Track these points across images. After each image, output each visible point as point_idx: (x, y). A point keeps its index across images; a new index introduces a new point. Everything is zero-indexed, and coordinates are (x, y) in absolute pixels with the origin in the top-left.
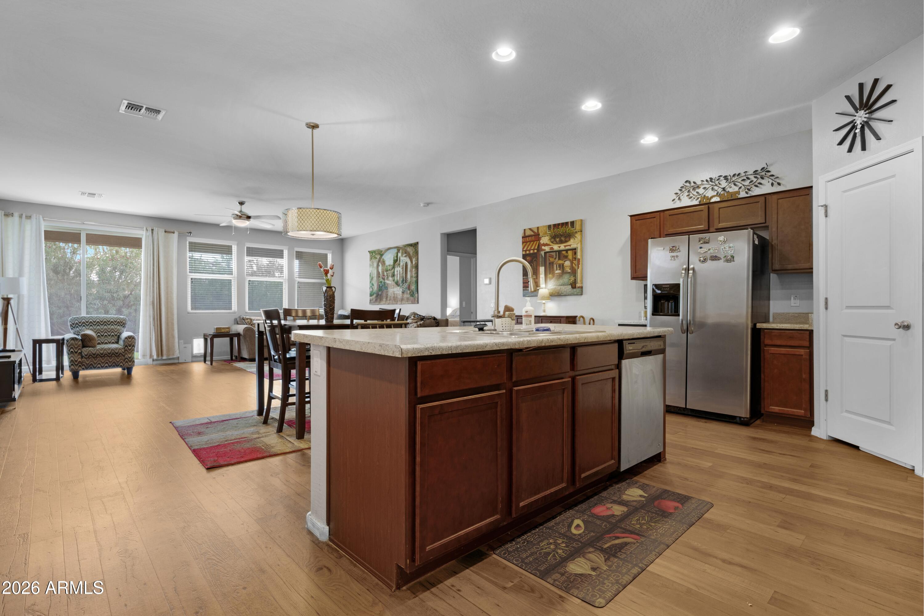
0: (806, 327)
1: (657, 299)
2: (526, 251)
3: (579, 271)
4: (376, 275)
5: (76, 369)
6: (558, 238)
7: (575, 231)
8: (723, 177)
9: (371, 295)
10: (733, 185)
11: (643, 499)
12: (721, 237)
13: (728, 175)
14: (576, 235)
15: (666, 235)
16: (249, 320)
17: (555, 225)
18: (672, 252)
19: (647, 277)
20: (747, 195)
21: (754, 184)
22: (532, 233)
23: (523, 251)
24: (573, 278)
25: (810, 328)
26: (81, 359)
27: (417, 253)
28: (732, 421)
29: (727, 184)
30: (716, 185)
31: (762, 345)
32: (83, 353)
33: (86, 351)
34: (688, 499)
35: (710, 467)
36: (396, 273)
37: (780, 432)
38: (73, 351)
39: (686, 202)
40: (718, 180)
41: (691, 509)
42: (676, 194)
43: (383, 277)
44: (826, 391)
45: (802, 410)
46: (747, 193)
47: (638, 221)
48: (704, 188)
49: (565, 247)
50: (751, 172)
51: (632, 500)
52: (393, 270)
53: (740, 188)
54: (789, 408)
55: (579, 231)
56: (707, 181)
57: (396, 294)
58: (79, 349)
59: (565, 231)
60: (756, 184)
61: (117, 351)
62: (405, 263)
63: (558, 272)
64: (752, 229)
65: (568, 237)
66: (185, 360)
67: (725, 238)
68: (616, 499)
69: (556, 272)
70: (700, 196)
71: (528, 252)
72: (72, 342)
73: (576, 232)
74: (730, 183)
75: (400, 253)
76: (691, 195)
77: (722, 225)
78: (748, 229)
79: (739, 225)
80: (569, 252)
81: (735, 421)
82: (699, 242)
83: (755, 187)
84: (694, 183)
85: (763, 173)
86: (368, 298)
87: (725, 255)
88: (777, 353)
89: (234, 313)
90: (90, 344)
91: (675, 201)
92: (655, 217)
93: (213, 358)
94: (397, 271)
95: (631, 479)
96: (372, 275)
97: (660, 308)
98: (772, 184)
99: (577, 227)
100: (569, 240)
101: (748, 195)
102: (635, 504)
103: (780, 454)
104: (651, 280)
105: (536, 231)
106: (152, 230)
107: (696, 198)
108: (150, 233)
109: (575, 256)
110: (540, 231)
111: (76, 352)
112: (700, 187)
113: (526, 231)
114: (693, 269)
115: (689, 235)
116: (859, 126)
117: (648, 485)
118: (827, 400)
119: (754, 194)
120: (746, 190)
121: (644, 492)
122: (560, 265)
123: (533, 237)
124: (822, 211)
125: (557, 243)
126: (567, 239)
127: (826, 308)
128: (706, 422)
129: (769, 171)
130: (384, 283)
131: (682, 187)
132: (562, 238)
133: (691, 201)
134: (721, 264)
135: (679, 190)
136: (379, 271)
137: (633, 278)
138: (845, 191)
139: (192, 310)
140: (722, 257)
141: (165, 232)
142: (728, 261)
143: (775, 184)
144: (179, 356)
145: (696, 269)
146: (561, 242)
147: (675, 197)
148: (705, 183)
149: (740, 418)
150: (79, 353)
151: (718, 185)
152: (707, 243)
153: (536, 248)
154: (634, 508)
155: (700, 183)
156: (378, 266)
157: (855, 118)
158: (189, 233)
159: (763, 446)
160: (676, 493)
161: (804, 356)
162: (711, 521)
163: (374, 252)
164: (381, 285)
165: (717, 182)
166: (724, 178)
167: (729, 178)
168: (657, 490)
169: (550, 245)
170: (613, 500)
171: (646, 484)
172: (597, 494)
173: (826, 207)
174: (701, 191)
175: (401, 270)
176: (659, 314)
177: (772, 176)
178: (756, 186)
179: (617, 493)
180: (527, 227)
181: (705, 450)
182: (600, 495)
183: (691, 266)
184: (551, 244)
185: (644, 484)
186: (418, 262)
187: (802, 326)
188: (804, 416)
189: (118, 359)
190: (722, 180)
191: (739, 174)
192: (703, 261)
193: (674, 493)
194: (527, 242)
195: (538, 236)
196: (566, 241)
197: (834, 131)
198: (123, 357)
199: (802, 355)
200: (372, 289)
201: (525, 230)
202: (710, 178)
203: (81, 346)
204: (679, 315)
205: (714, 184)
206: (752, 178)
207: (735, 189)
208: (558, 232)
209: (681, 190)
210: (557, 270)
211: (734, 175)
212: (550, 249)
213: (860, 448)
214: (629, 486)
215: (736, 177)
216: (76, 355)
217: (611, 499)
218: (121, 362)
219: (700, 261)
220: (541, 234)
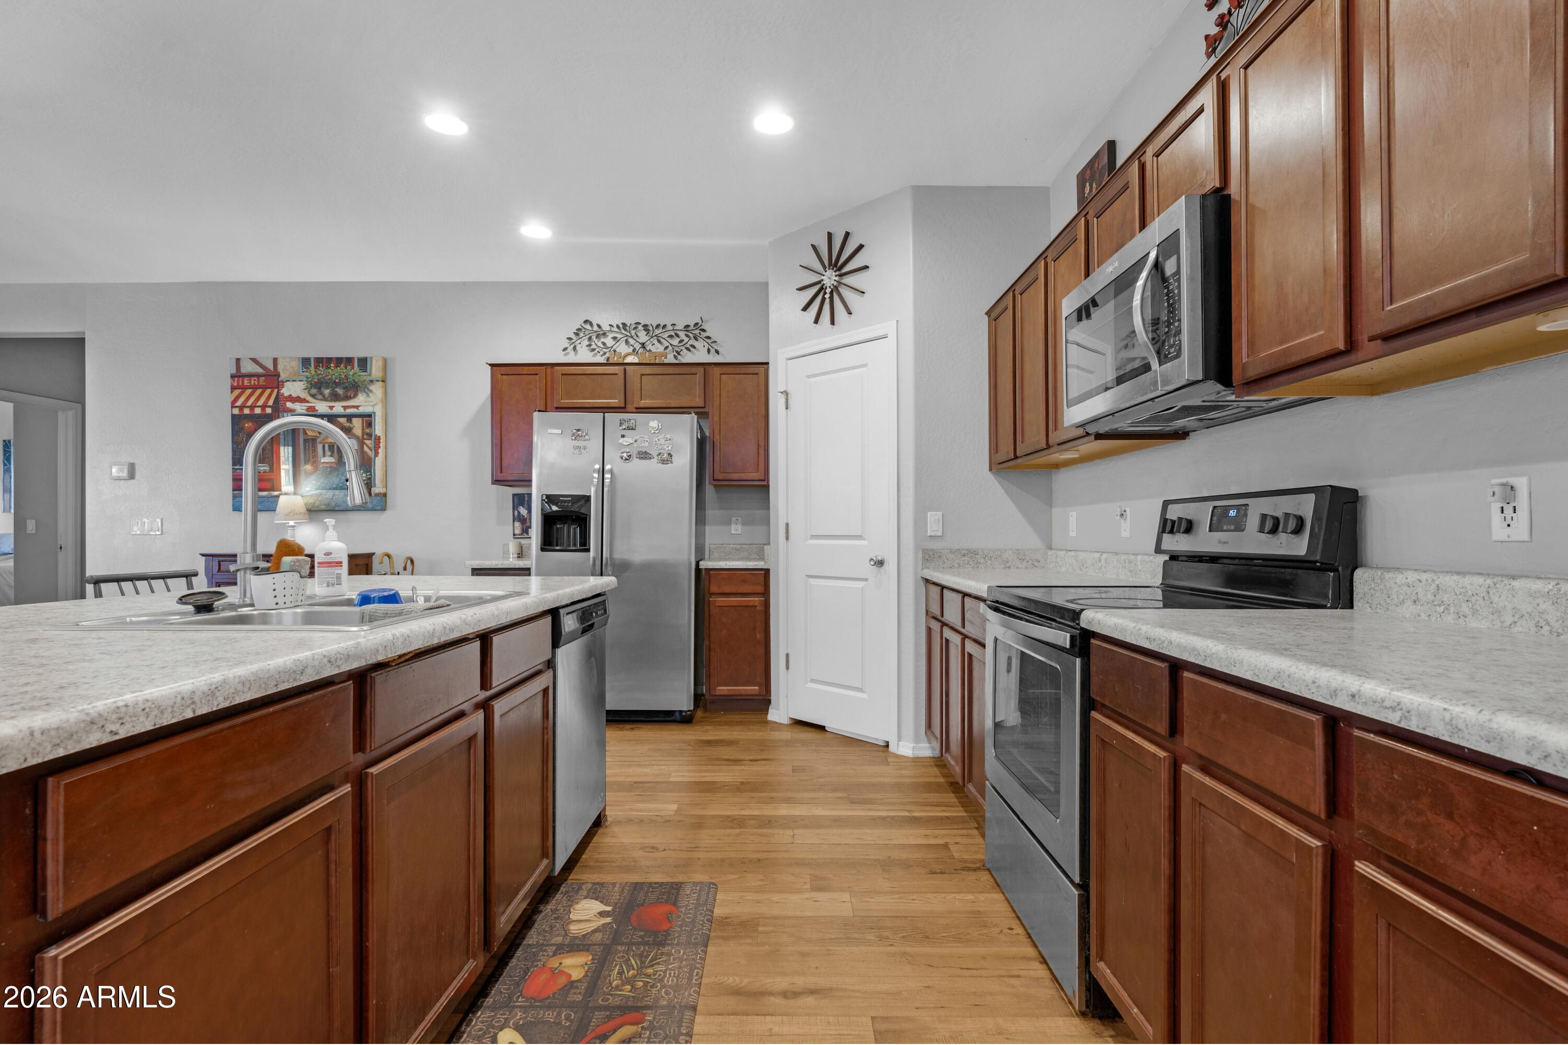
0: (760, 564)
1: (549, 521)
2: (241, 408)
3: (379, 462)
6: (327, 387)
7: (369, 378)
8: (643, 326)
10: (655, 342)
11: (609, 920)
12: (654, 422)
13: (649, 324)
14: (372, 387)
15: (556, 408)
17: (319, 361)
18: (575, 439)
19: (531, 481)
20: (675, 361)
21: (686, 346)
22: (260, 370)
23: (233, 407)
24: (364, 475)
25: (765, 567)
28: (668, 719)
29: (647, 338)
30: (632, 337)
31: (707, 595)
34: (678, 889)
35: (676, 811)
37: (731, 724)
39: (584, 355)
40: (634, 329)
41: (691, 909)
42: (570, 339)
44: (787, 655)
45: (755, 686)
46: (675, 357)
47: (505, 377)
48: (615, 338)
49: (345, 409)
50: (681, 327)
51: (590, 930)
53: (666, 348)
54: (740, 686)
55: (378, 381)
56: (618, 327)
59: (346, 376)
60: (688, 346)
63: (328, 459)
64: (696, 413)
65: (353, 389)
67: (660, 424)
68: (559, 940)
69: (322, 461)
70: (608, 350)
71: (247, 411)
73: (372, 381)
74: (652, 337)
76: (594, 346)
77: (645, 403)
78: (690, 413)
79: (669, 406)
80: (355, 420)
81: (672, 718)
82: (620, 426)
83: (685, 351)
84: (599, 326)
85: (697, 332)
87: (660, 451)
88: (726, 605)
91: (566, 352)
92: (537, 374)
95: (566, 880)
97: (555, 537)
98: (709, 351)
99: (376, 370)
100: (355, 396)
101: (677, 362)
102: (598, 937)
103: (751, 760)
104: (539, 488)
105: (271, 367)
107: (602, 353)
109: (368, 431)
110: (280, 368)
112: (608, 335)
113: (242, 364)
114: (611, 471)
115: (604, 413)
116: (828, 290)
117: (602, 885)
118: (787, 668)
119: (684, 361)
120: (675, 353)
121: (602, 902)
122: (333, 446)
123: (262, 379)
124: (782, 400)
125: (325, 399)
126: (351, 393)
127: (787, 538)
128: (632, 729)
129: (704, 330)
131: (579, 330)
132: (337, 390)
133: (594, 355)
134: (653, 465)
135: (574, 333)
137: (496, 482)
138: (809, 377)
140: (655, 454)
142: (664, 462)
143: (712, 351)
145: (615, 470)
146: (335, 397)
147: (568, 346)
148: (615, 329)
149: (681, 712)
151: (635, 337)
152: (632, 429)
153: (271, 403)
154: (602, 947)
155: (608, 328)
157: (823, 278)
159: (725, 752)
160: (655, 883)
161: (758, 608)
162: (730, 920)
165: (633, 332)
166: (643, 328)
167: (651, 328)
168: (623, 890)
169: (308, 402)
170: (554, 945)
171: (598, 884)
172: (519, 945)
173: (786, 393)
174: (609, 341)
176: (552, 548)
177: (709, 338)
178: (688, 349)
179: (555, 926)
180: (244, 355)
181: (656, 782)
182: (525, 942)
183: (608, 467)
184: (309, 398)
185: (594, 884)
187: (756, 563)
188: (758, 694)
190: (640, 330)
191: (664, 326)
192: (626, 459)
193: (650, 884)
194: (244, 388)
195: (276, 377)
196: (346, 397)
197: (797, 289)
199: (756, 606)
201: (238, 360)
202: (622, 324)
204: (588, 550)
205: (629, 334)
206: (682, 334)
207: (658, 348)
208: (327, 376)
209: (577, 334)
210: (324, 456)
211: (658, 326)
212: (307, 410)
213: (826, 729)
214: (572, 901)
215: (660, 330)
217: (552, 945)
219: (622, 458)
220: (283, 376)
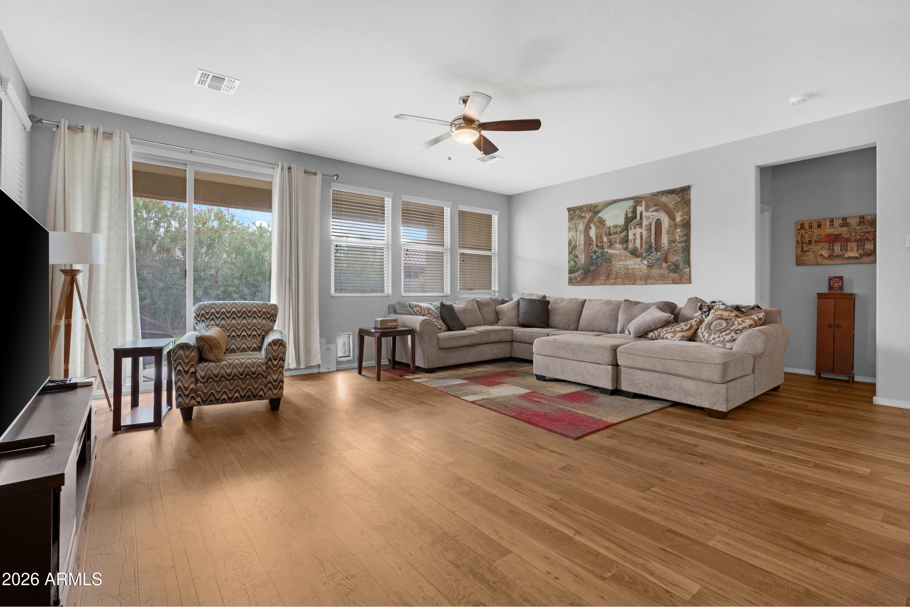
4: (582, 242)
5: (186, 404)
9: (571, 271)
16: (418, 309)
26: (196, 385)
27: (687, 203)
32: (197, 374)
33: (202, 369)
36: (631, 237)
38: (182, 370)
43: (599, 245)
52: (623, 234)
57: (633, 269)
58: (192, 366)
61: (253, 370)
62: (654, 221)
66: (328, 369)
72: (181, 352)
75: (641, 206)
86: (566, 276)
89: (388, 296)
90: (211, 356)
93: (363, 363)
94: (634, 235)
96: (573, 243)
106: (290, 168)
108: (286, 171)
111: (187, 372)
130: (603, 254)
136: (589, 237)
139: (335, 292)
141: (305, 172)
144: (320, 362)
150: (192, 372)
156: (587, 228)
158: (336, 175)
163: (578, 209)
164: (594, 257)
175: (644, 233)
186: (690, 218)
189: (256, 383)
198: (264, 380)
200: (575, 262)
203: (196, 359)
216: (187, 377)
218: (262, 389)
